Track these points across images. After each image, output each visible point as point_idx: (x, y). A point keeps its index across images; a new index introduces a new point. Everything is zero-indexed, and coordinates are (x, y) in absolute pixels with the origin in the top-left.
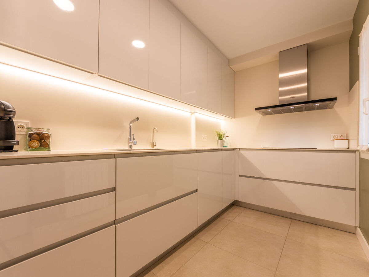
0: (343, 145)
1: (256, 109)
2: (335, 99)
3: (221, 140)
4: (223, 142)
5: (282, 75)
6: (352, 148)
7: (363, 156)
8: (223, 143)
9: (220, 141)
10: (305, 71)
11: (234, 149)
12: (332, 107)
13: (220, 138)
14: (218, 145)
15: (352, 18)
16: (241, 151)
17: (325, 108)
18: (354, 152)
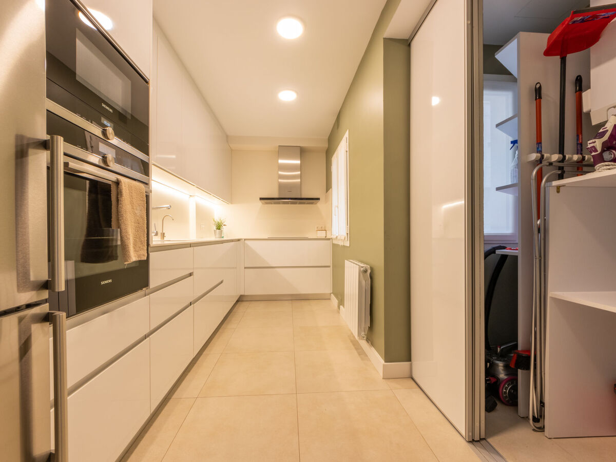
0: (322, 234)
1: (261, 199)
2: (318, 199)
3: (220, 229)
4: (222, 231)
5: (281, 161)
6: (328, 237)
7: (335, 242)
8: (221, 233)
9: (218, 230)
10: (299, 173)
11: (239, 240)
12: (316, 204)
13: (219, 227)
14: (215, 235)
15: (327, 138)
16: (246, 242)
17: (312, 203)
18: (329, 239)
